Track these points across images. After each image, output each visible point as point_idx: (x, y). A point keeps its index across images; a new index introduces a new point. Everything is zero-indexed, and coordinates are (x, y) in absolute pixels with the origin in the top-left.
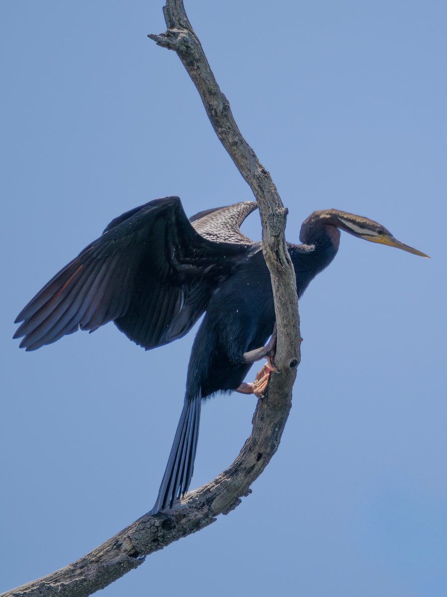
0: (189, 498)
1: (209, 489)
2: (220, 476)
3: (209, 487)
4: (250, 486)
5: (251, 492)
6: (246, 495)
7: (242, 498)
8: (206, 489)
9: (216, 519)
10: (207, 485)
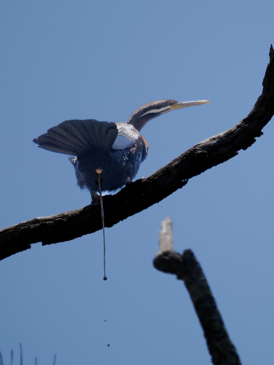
0: (218, 138)
1: (233, 132)
2: (241, 123)
3: (233, 130)
4: (262, 130)
5: (262, 134)
6: (259, 136)
7: (256, 138)
8: (230, 132)
9: (238, 153)
10: (231, 129)
